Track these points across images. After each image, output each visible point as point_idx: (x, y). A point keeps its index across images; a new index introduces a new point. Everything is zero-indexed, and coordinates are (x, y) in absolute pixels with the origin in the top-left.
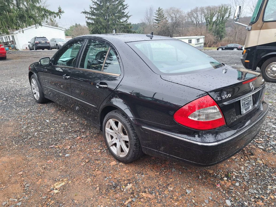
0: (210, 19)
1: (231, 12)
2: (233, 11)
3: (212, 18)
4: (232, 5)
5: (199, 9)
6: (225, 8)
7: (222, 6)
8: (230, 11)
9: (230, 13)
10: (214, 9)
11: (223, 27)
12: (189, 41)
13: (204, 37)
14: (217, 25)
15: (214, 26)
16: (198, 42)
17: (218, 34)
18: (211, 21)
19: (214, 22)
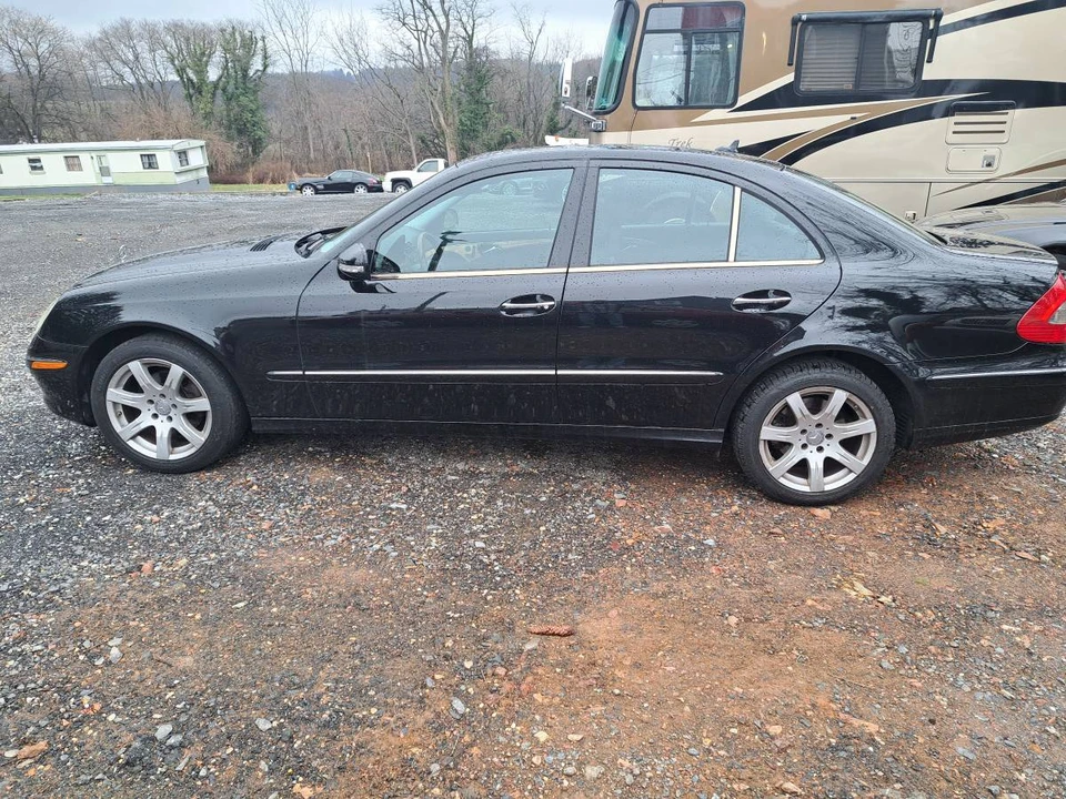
0: (197, 73)
1: (270, 52)
2: (275, 48)
3: (201, 72)
4: (266, 26)
5: (135, 28)
6: (242, 36)
7: (233, 28)
8: (265, 50)
9: (265, 57)
10: (202, 34)
11: (254, 107)
12: (146, 160)
13: (203, 143)
14: (229, 99)
15: (220, 100)
16: (184, 163)
17: (240, 132)
18: (203, 81)
19: (216, 85)
